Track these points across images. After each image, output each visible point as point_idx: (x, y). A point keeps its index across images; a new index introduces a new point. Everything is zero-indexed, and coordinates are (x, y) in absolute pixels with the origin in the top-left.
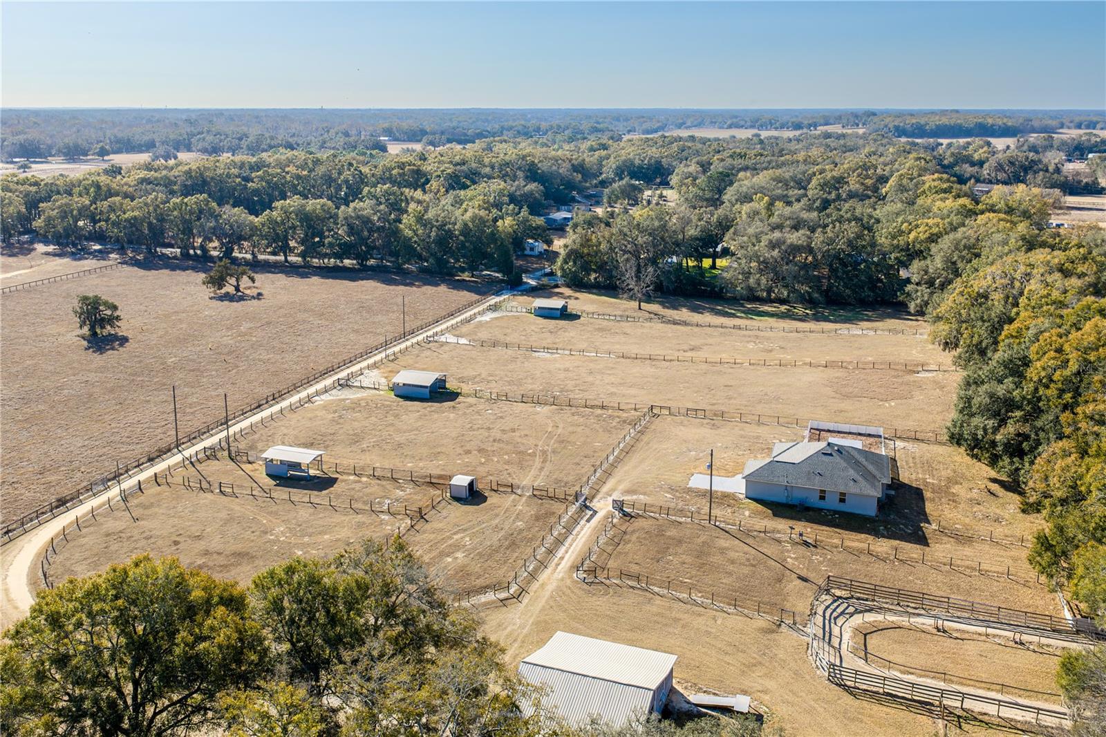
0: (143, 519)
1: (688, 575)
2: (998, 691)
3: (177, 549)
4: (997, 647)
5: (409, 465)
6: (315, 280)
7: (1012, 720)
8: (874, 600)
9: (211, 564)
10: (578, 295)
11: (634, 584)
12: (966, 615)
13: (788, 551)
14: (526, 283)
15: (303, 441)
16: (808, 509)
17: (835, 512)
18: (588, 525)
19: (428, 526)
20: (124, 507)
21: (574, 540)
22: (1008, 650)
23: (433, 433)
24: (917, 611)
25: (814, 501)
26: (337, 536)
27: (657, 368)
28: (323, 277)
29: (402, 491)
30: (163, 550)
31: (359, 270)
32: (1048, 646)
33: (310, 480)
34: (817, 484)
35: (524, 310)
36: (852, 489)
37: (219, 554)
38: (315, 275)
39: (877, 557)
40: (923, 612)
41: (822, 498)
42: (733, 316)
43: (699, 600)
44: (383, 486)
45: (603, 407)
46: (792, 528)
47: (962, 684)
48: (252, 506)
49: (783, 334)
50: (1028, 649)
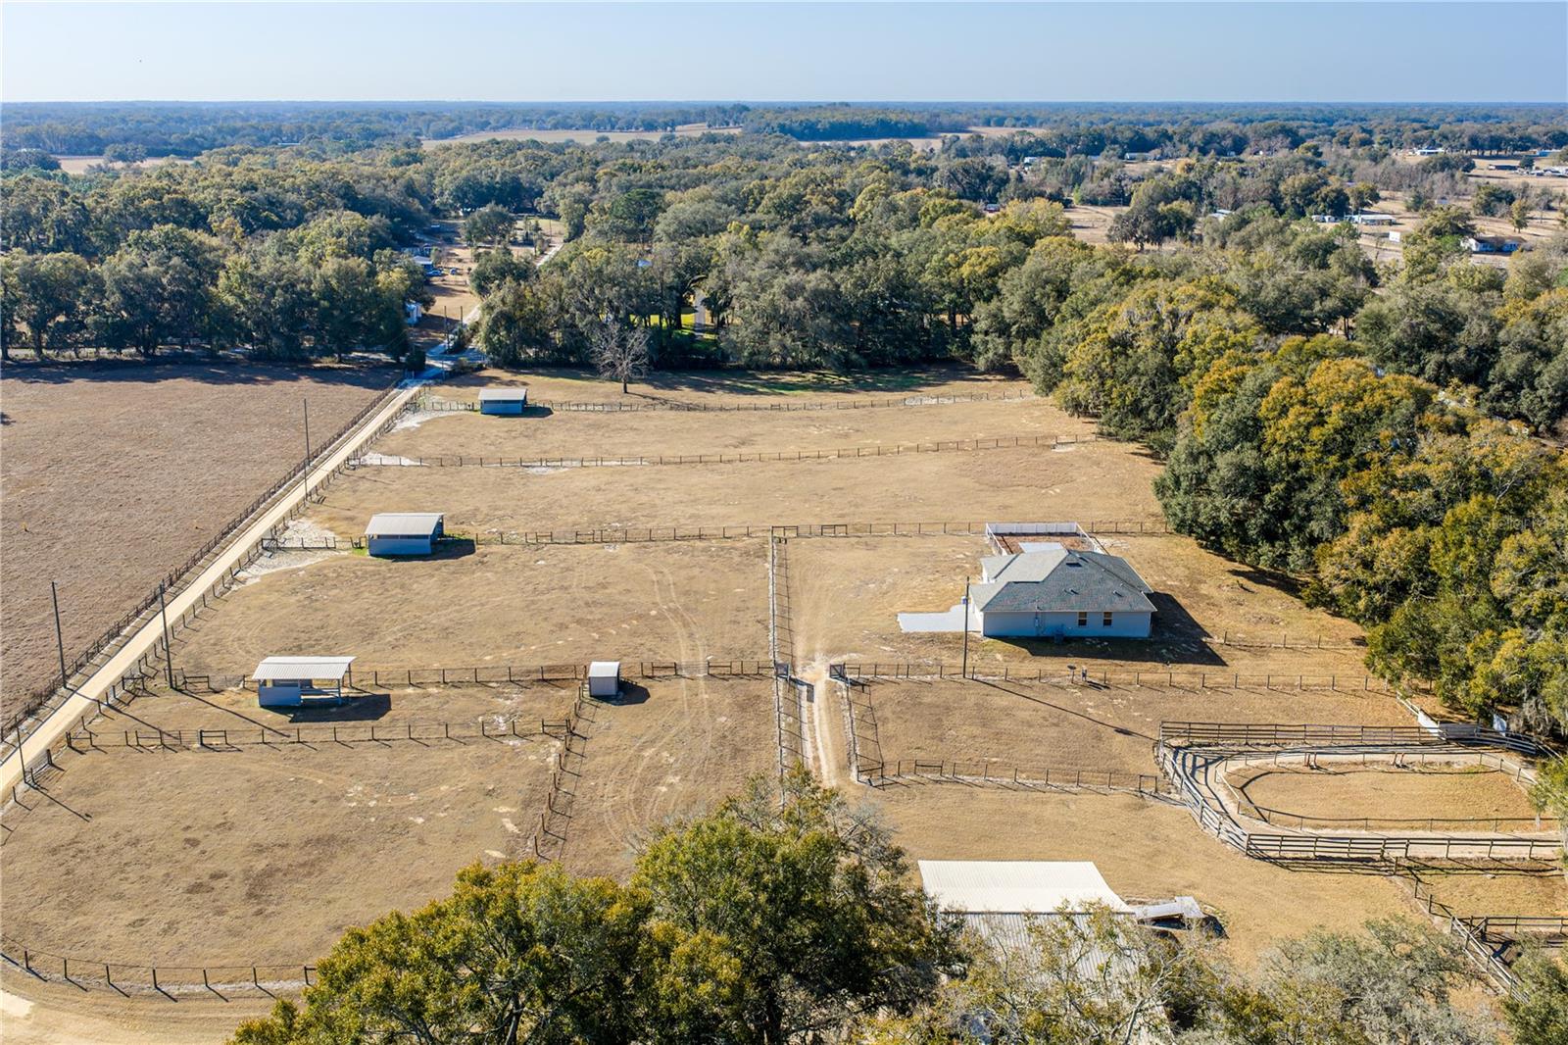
0: (100, 814)
1: (991, 752)
2: (1424, 828)
3: (204, 852)
4: (1383, 775)
5: (488, 658)
6: (80, 383)
7: (1463, 859)
8: (1217, 745)
9: (284, 865)
10: (521, 378)
11: (936, 776)
12: (1327, 743)
13: (1081, 699)
14: (431, 367)
15: (280, 644)
16: (1068, 640)
17: (1102, 639)
18: (815, 706)
19: (590, 746)
20: (47, 801)
21: (813, 730)
22: (1396, 776)
23: (482, 605)
24: (1270, 749)
25: (1072, 628)
26: (461, 785)
27: (722, 474)
28: (94, 379)
29: (507, 699)
30: (177, 857)
31: (146, 364)
32: (1431, 763)
33: (343, 705)
34: (1075, 606)
35: (461, 407)
36: (1120, 606)
37: (282, 846)
38: (77, 377)
39: (1182, 688)
40: (1277, 749)
41: (1082, 623)
42: (753, 392)
43: (1029, 783)
44: (471, 696)
45: (700, 537)
46: (1071, 668)
47: (1381, 828)
48: (277, 760)
49: (839, 412)
50: (1414, 771)
